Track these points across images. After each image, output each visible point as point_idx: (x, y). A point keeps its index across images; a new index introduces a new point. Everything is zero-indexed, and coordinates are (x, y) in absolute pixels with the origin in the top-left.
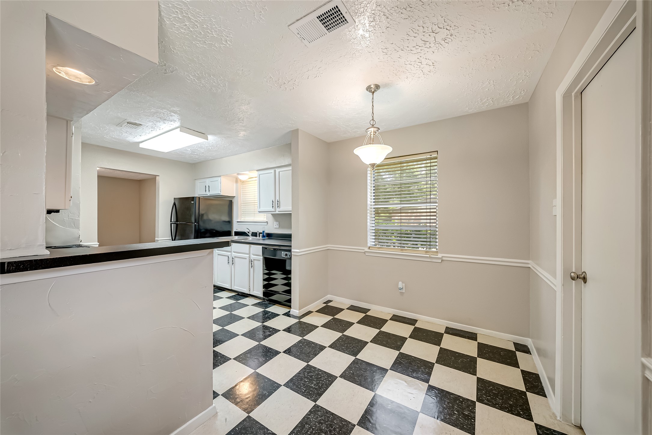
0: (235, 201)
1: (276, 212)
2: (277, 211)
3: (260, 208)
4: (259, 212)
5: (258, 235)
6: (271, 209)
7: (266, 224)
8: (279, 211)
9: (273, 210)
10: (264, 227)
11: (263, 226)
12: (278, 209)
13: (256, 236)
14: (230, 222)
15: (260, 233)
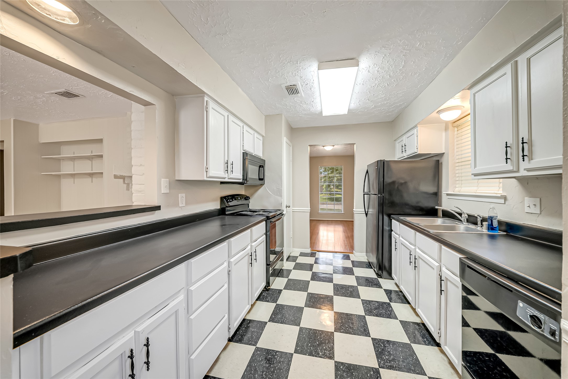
0: (444, 161)
1: (518, 171)
2: (522, 169)
3: (475, 166)
4: (475, 175)
5: (479, 223)
6: (503, 166)
7: (502, 201)
8: (529, 170)
9: (509, 167)
10: (494, 208)
11: (492, 206)
12: (524, 165)
13: (476, 224)
14: (436, 195)
15: (483, 220)
